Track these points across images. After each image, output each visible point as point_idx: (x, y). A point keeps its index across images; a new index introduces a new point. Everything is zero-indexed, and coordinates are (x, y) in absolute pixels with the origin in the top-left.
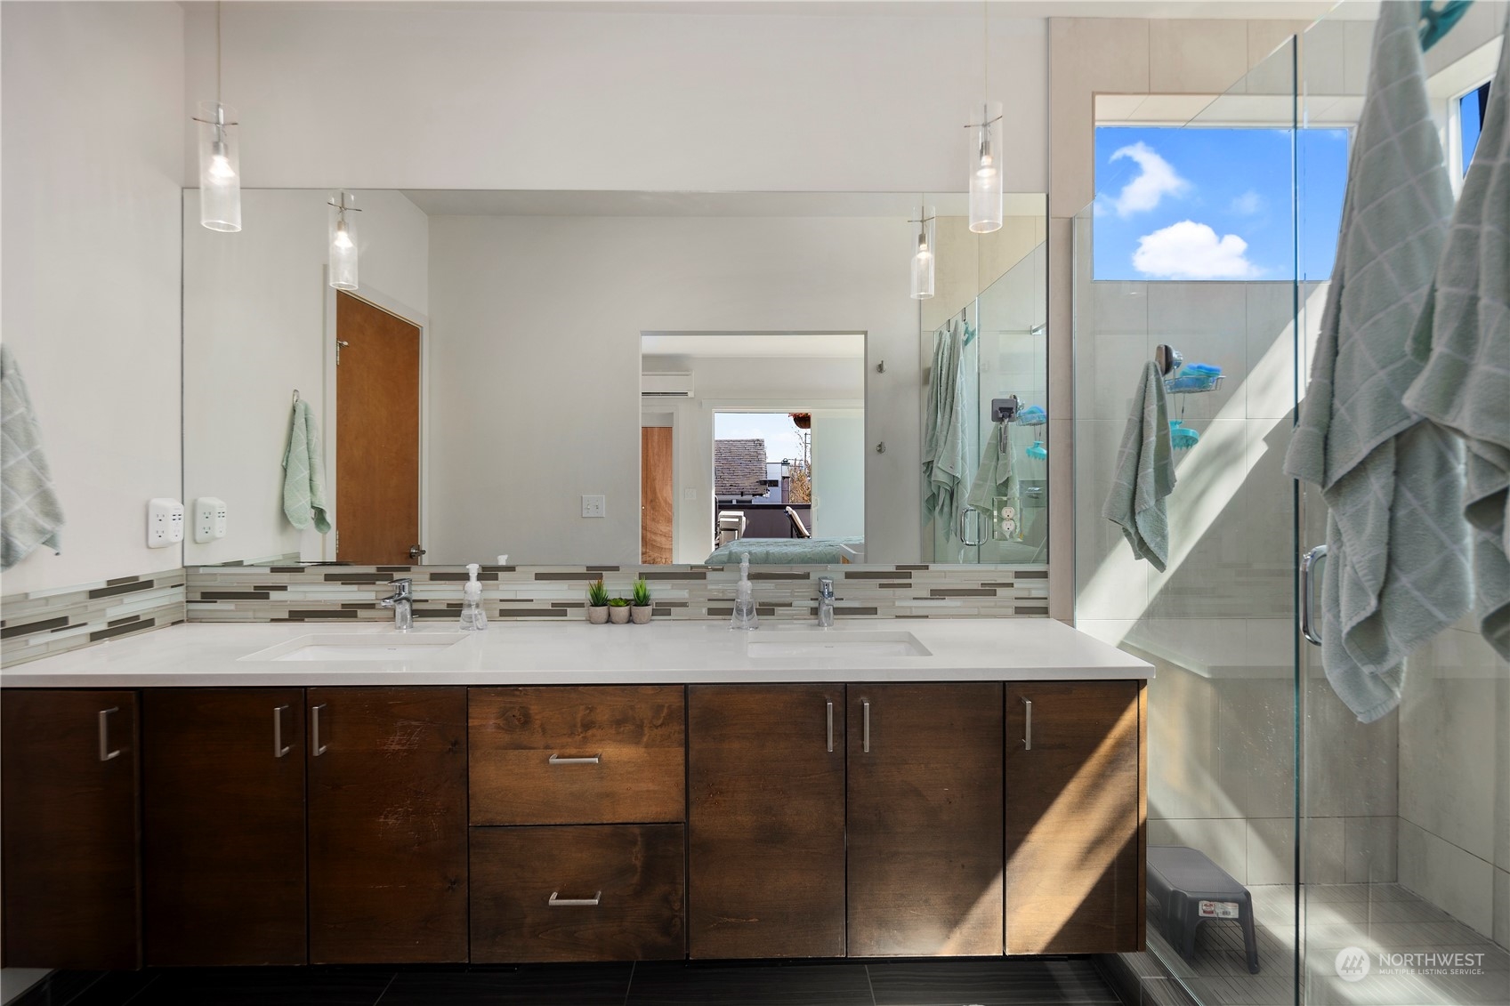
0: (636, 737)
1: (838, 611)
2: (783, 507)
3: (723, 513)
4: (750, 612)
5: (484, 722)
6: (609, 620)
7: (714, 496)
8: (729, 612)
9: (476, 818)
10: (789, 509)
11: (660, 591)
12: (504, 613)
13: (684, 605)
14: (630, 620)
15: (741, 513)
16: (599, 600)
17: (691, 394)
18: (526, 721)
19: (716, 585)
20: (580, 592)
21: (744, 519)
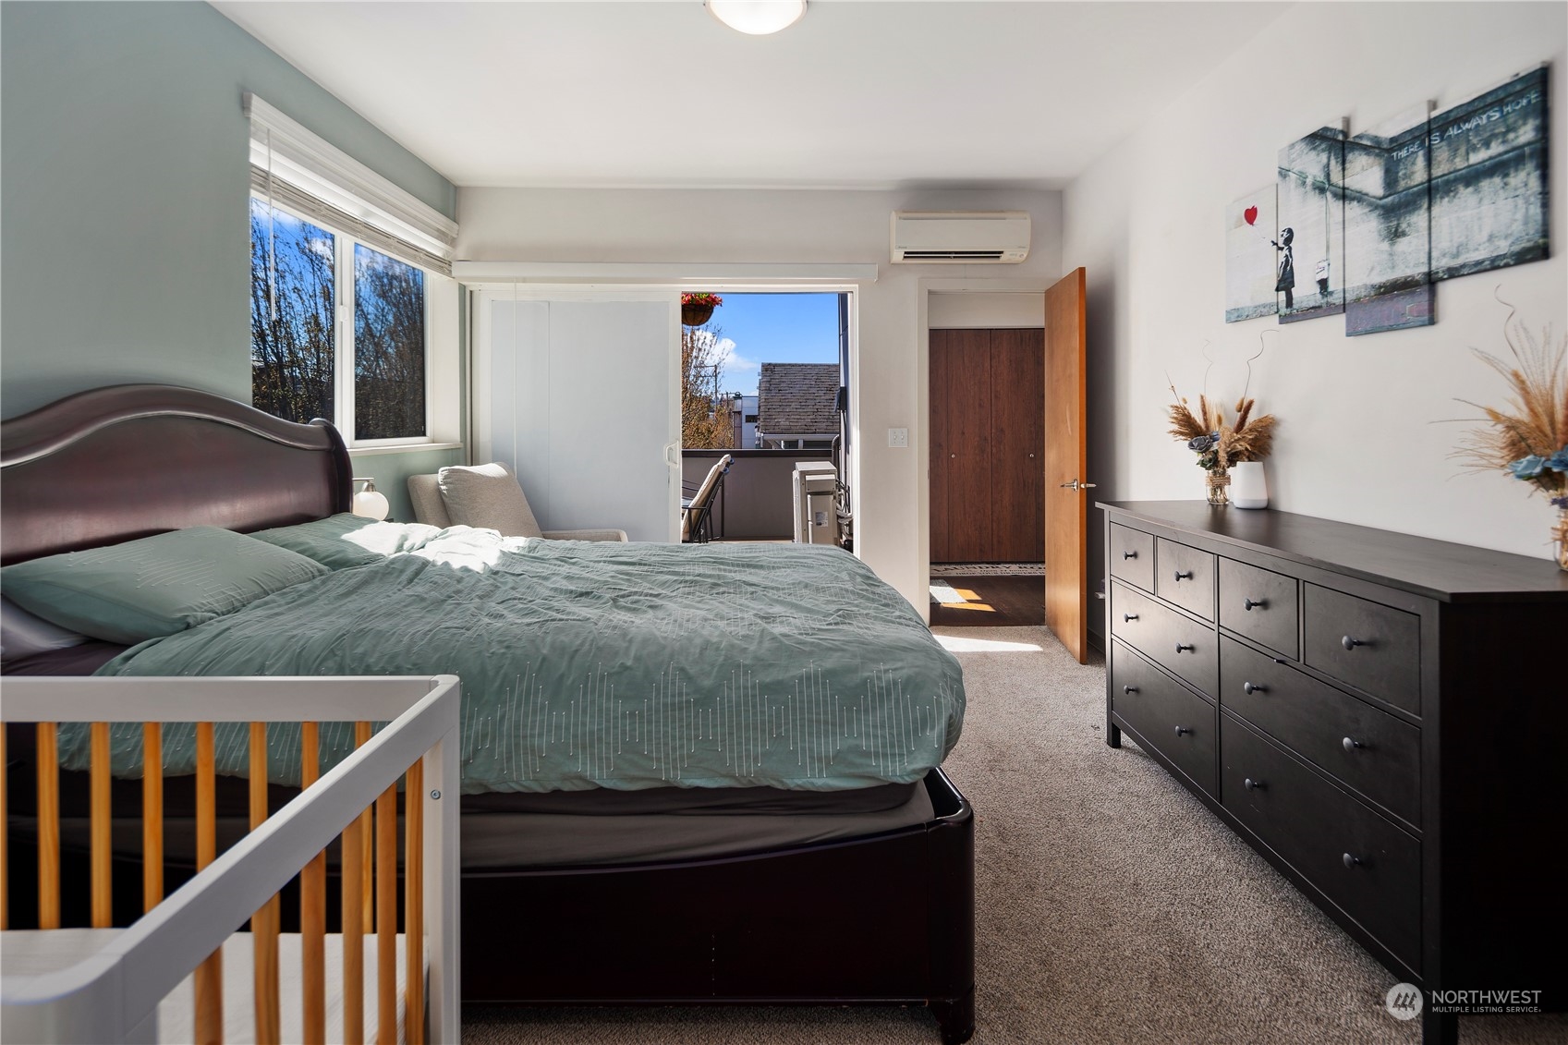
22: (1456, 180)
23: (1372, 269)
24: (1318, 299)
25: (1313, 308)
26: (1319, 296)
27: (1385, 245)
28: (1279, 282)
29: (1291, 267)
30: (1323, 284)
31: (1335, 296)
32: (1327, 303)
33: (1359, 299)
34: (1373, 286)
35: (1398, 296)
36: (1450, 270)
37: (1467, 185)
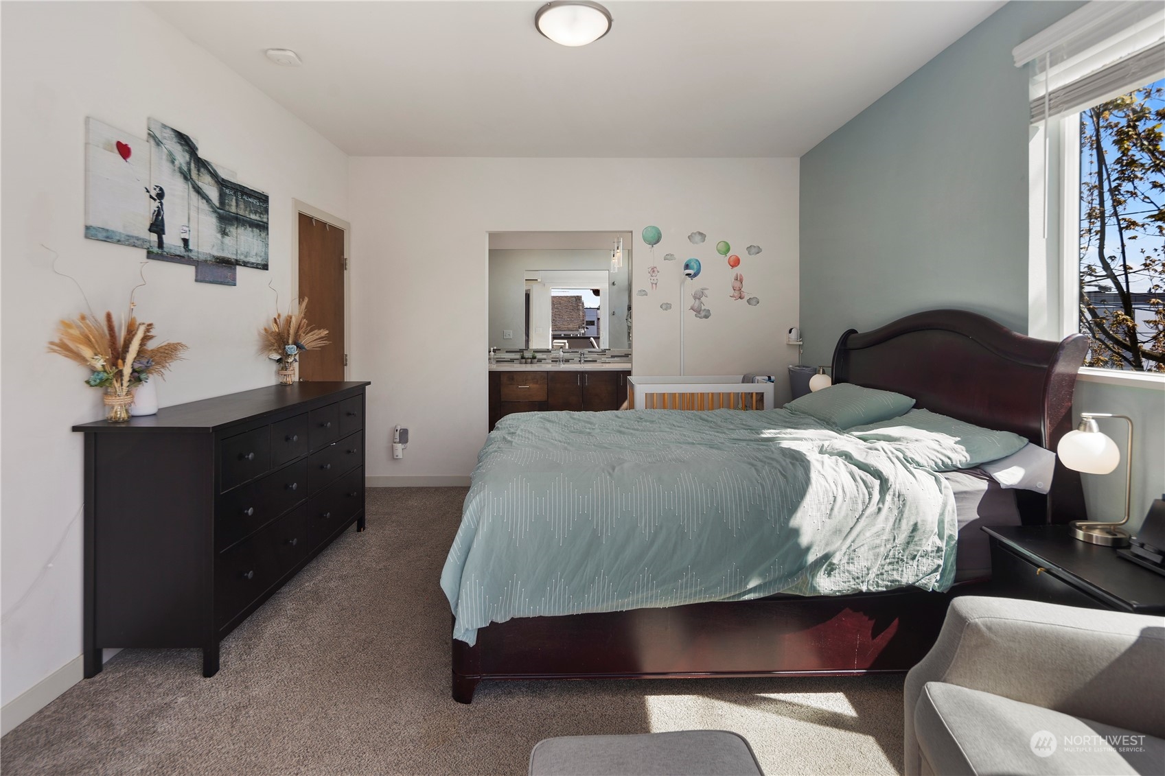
0: (537, 383)
1: (585, 361)
2: (589, 338)
3: (555, 341)
4: (563, 361)
5: (504, 379)
6: (526, 363)
7: (551, 332)
8: (557, 361)
9: (502, 400)
10: (592, 339)
11: (539, 356)
12: (497, 361)
13: (545, 359)
14: (531, 363)
15: (566, 341)
16: (523, 358)
17: (539, 280)
18: (513, 379)
19: (554, 354)
20: (518, 356)
21: (567, 344)
22: (246, 221)
23: (213, 246)
24: (180, 250)
25: (178, 256)
26: (183, 249)
27: (219, 236)
28: (152, 225)
29: (162, 218)
30: (186, 241)
31: (193, 253)
32: (188, 256)
33: (207, 261)
34: (214, 256)
35: (225, 266)
36: (244, 262)
37: (250, 227)
